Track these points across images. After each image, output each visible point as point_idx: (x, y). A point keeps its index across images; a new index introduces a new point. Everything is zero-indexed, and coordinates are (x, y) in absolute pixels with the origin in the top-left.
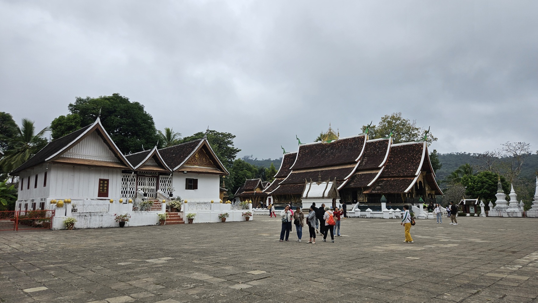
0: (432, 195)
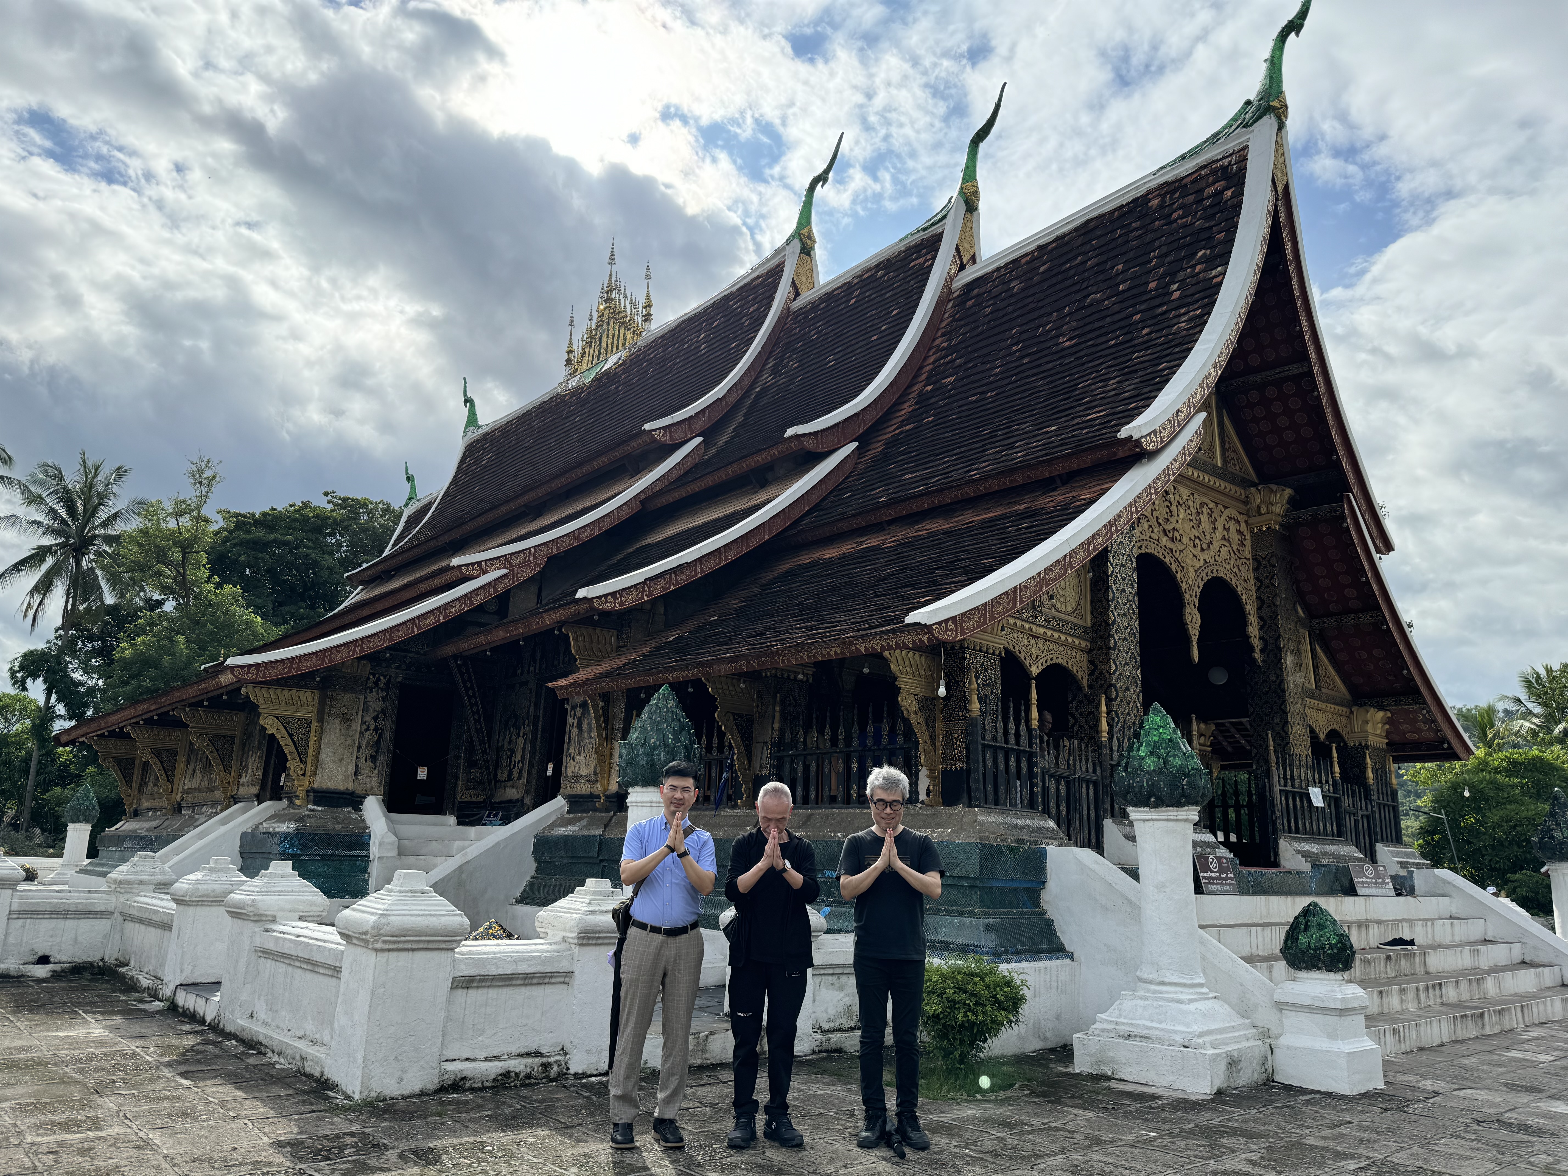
0: (1362, 748)
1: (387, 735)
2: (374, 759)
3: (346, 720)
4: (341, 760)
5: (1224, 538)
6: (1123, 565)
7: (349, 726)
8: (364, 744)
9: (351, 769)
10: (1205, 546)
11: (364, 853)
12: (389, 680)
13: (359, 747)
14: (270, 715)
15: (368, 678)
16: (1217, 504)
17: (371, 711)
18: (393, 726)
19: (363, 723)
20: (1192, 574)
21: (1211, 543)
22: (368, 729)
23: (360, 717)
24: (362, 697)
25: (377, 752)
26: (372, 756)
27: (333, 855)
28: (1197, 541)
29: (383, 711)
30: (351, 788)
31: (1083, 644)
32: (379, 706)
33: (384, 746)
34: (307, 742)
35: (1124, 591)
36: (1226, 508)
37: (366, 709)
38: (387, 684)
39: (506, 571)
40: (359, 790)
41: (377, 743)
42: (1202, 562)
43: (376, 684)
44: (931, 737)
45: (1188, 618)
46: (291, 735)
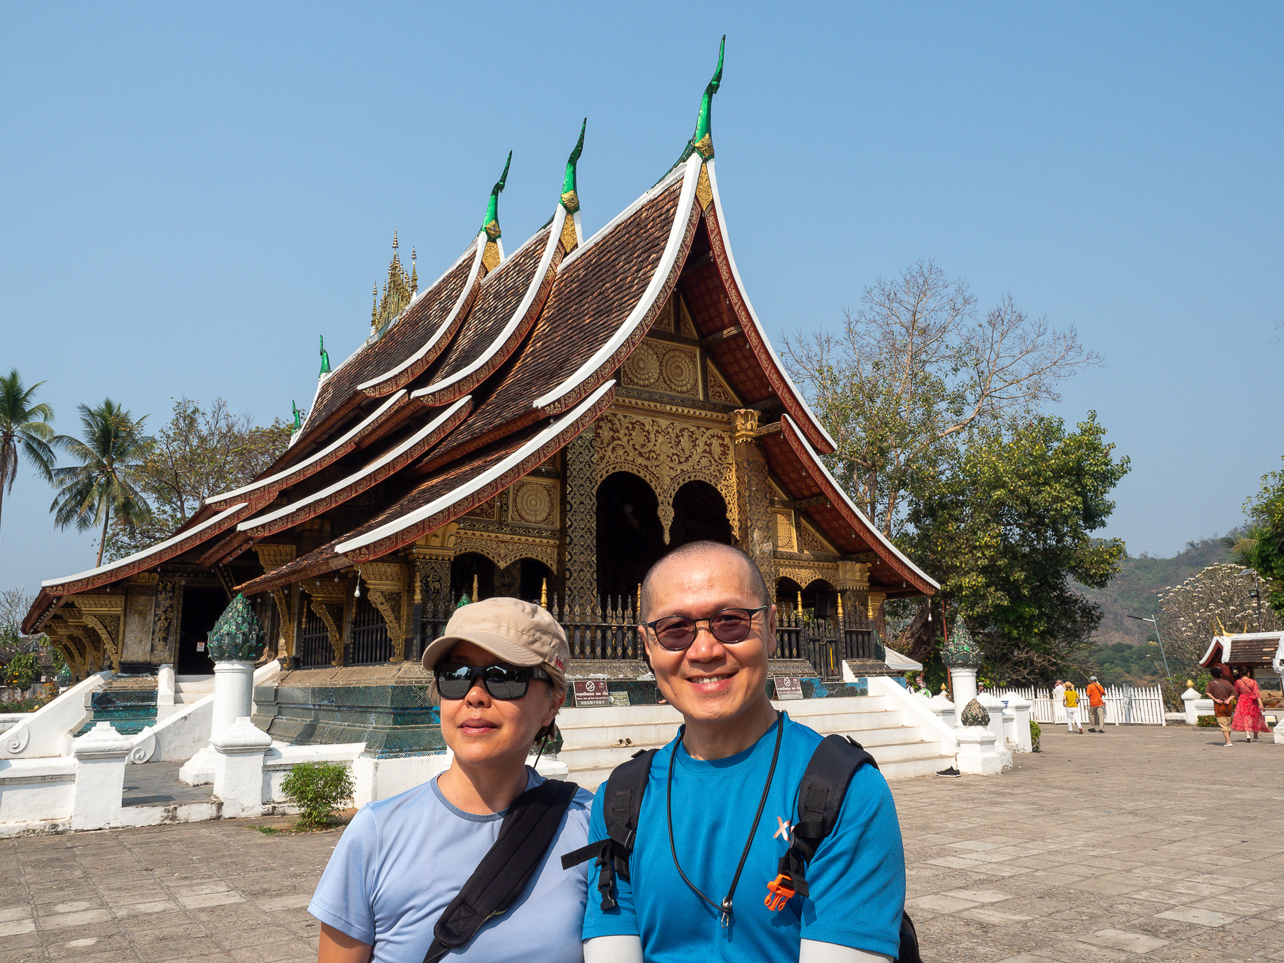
1: (176, 623)
2: (165, 639)
3: (143, 614)
4: (140, 642)
5: (705, 451)
6: (582, 485)
7: (145, 618)
8: (157, 629)
9: (148, 647)
10: (682, 460)
11: (153, 704)
12: (174, 585)
13: (154, 632)
14: (90, 614)
15: (158, 585)
16: (698, 428)
17: (162, 607)
18: (180, 615)
19: (155, 615)
20: (667, 481)
21: (690, 457)
22: (160, 619)
23: (153, 611)
24: (154, 598)
25: (167, 634)
26: (163, 638)
27: (131, 706)
28: (675, 457)
29: (171, 606)
30: (148, 660)
31: (552, 542)
32: (167, 603)
33: (172, 629)
34: (118, 631)
35: (582, 503)
36: (707, 429)
37: (157, 605)
38: (173, 588)
39: (246, 504)
40: (155, 660)
41: (167, 629)
42: (679, 471)
43: (164, 588)
44: (396, 618)
45: (660, 513)
46: (106, 627)
